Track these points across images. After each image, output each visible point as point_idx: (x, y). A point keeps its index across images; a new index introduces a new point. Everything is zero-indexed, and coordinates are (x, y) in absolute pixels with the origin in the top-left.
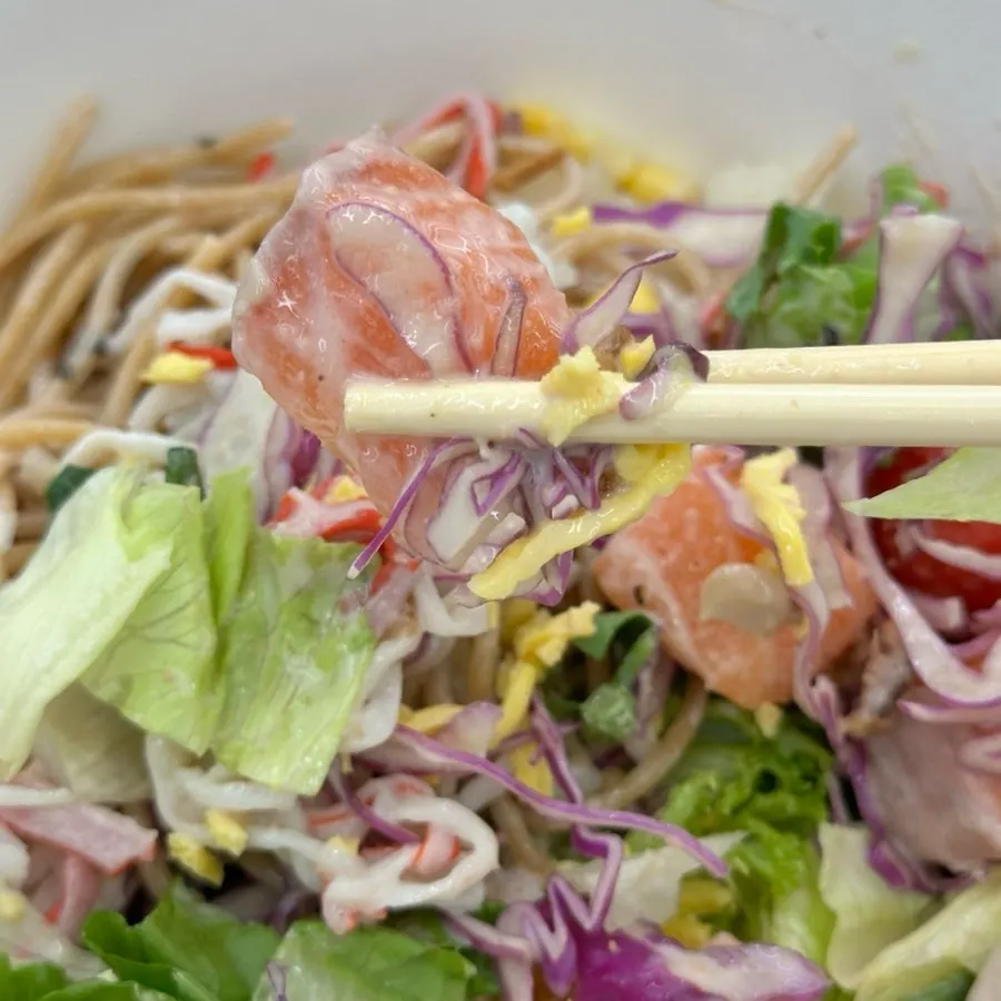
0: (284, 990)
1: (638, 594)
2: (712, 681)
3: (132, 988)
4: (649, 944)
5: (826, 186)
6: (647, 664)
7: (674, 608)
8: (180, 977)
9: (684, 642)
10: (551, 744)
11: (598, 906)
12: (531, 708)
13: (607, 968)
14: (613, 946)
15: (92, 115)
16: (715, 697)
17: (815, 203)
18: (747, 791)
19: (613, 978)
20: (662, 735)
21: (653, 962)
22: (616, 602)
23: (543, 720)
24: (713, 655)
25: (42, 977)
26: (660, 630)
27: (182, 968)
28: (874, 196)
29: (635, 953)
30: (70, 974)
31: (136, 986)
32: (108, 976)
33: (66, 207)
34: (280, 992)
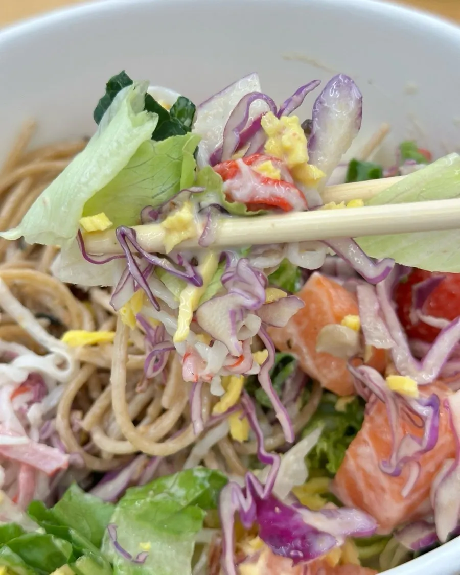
0: (116, 539)
1: (289, 344)
2: (324, 383)
3: (51, 537)
4: (294, 508)
5: (376, 151)
6: (290, 377)
7: (305, 350)
8: (72, 532)
9: (310, 365)
10: (250, 411)
11: (267, 488)
12: (242, 394)
13: (275, 520)
14: (277, 510)
15: (34, 128)
16: (326, 391)
17: (370, 159)
18: (341, 436)
19: (277, 525)
20: (301, 410)
21: (296, 517)
22: (279, 348)
23: (246, 400)
24: (325, 371)
25: (11, 530)
26: (298, 362)
27: (73, 528)
28: (398, 155)
29: (288, 513)
30: (25, 528)
31: (52, 536)
32: (41, 531)
33: (21, 171)
34: (114, 540)
